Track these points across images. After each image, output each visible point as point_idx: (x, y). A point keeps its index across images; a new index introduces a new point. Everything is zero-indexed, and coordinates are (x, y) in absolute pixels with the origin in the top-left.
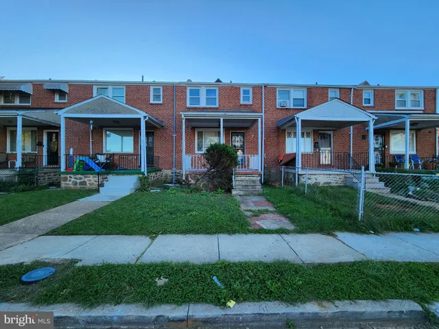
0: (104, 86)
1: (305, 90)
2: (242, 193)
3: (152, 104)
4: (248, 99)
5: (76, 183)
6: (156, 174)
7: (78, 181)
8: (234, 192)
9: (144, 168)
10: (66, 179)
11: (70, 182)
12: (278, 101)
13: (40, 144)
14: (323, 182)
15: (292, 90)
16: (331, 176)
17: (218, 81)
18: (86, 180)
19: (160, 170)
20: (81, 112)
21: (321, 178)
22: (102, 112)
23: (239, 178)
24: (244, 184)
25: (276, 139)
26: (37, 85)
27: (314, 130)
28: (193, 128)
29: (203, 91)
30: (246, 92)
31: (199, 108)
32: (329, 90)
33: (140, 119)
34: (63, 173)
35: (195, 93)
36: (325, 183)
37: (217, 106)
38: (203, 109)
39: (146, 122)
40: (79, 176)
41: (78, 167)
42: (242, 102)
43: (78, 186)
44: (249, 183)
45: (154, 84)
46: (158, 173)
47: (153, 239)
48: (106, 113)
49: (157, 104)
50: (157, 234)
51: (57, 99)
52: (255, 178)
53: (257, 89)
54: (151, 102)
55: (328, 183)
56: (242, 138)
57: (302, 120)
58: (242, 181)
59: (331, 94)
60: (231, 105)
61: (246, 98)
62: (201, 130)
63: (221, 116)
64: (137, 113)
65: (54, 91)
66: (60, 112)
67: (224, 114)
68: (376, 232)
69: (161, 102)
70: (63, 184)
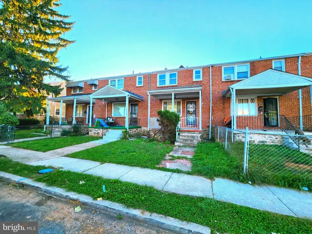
0: (113, 79)
1: (249, 65)
2: (181, 144)
3: (137, 87)
4: (199, 77)
5: (95, 133)
6: (137, 130)
7: (96, 132)
8: (176, 144)
9: (127, 126)
10: (91, 131)
11: (93, 132)
12: (223, 76)
13: (86, 112)
14: (258, 140)
15: (236, 67)
16: (267, 136)
17: (182, 67)
18: (99, 131)
19: (141, 127)
20: (99, 95)
21: (256, 137)
22: (108, 94)
23: (183, 134)
24: (185, 138)
25: (221, 105)
26: (85, 82)
27: (258, 97)
28: (161, 100)
29: (167, 76)
30: (198, 72)
31: (165, 87)
32: (273, 62)
33: (125, 97)
34: (90, 128)
35: (163, 77)
36: (260, 142)
37: (177, 84)
38: (167, 87)
39: (129, 98)
40: (96, 129)
41: (97, 125)
42: (194, 80)
43: (96, 135)
44: (189, 138)
45: (140, 74)
46: (139, 129)
47: (101, 164)
48: (110, 95)
49: (140, 87)
50: (105, 162)
51: (93, 89)
52: (195, 134)
53: (206, 69)
54: (137, 85)
55: (263, 142)
56: (194, 105)
57: (236, 90)
58: (185, 136)
59: (274, 65)
60: (186, 83)
61: (198, 77)
62: (165, 101)
63: (173, 91)
64: (124, 94)
65: (92, 85)
66: (91, 96)
67: (173, 90)
68: (254, 183)
69: (142, 85)
70: (90, 134)
